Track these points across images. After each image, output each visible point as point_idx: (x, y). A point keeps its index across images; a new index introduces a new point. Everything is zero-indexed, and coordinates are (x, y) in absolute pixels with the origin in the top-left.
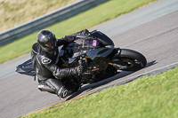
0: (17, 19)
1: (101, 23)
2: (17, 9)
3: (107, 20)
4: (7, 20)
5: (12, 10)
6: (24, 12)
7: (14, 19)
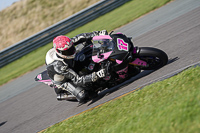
0: (56, 15)
1: (148, 12)
2: (56, 4)
3: (154, 8)
4: (45, 17)
5: (50, 6)
6: (63, 7)
7: (52, 15)
